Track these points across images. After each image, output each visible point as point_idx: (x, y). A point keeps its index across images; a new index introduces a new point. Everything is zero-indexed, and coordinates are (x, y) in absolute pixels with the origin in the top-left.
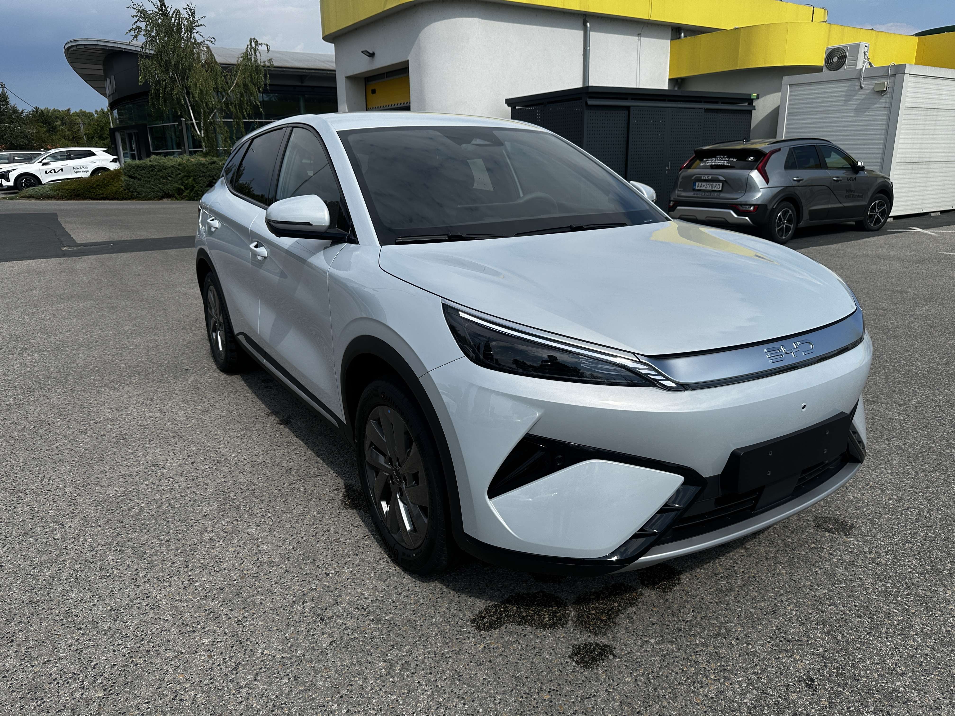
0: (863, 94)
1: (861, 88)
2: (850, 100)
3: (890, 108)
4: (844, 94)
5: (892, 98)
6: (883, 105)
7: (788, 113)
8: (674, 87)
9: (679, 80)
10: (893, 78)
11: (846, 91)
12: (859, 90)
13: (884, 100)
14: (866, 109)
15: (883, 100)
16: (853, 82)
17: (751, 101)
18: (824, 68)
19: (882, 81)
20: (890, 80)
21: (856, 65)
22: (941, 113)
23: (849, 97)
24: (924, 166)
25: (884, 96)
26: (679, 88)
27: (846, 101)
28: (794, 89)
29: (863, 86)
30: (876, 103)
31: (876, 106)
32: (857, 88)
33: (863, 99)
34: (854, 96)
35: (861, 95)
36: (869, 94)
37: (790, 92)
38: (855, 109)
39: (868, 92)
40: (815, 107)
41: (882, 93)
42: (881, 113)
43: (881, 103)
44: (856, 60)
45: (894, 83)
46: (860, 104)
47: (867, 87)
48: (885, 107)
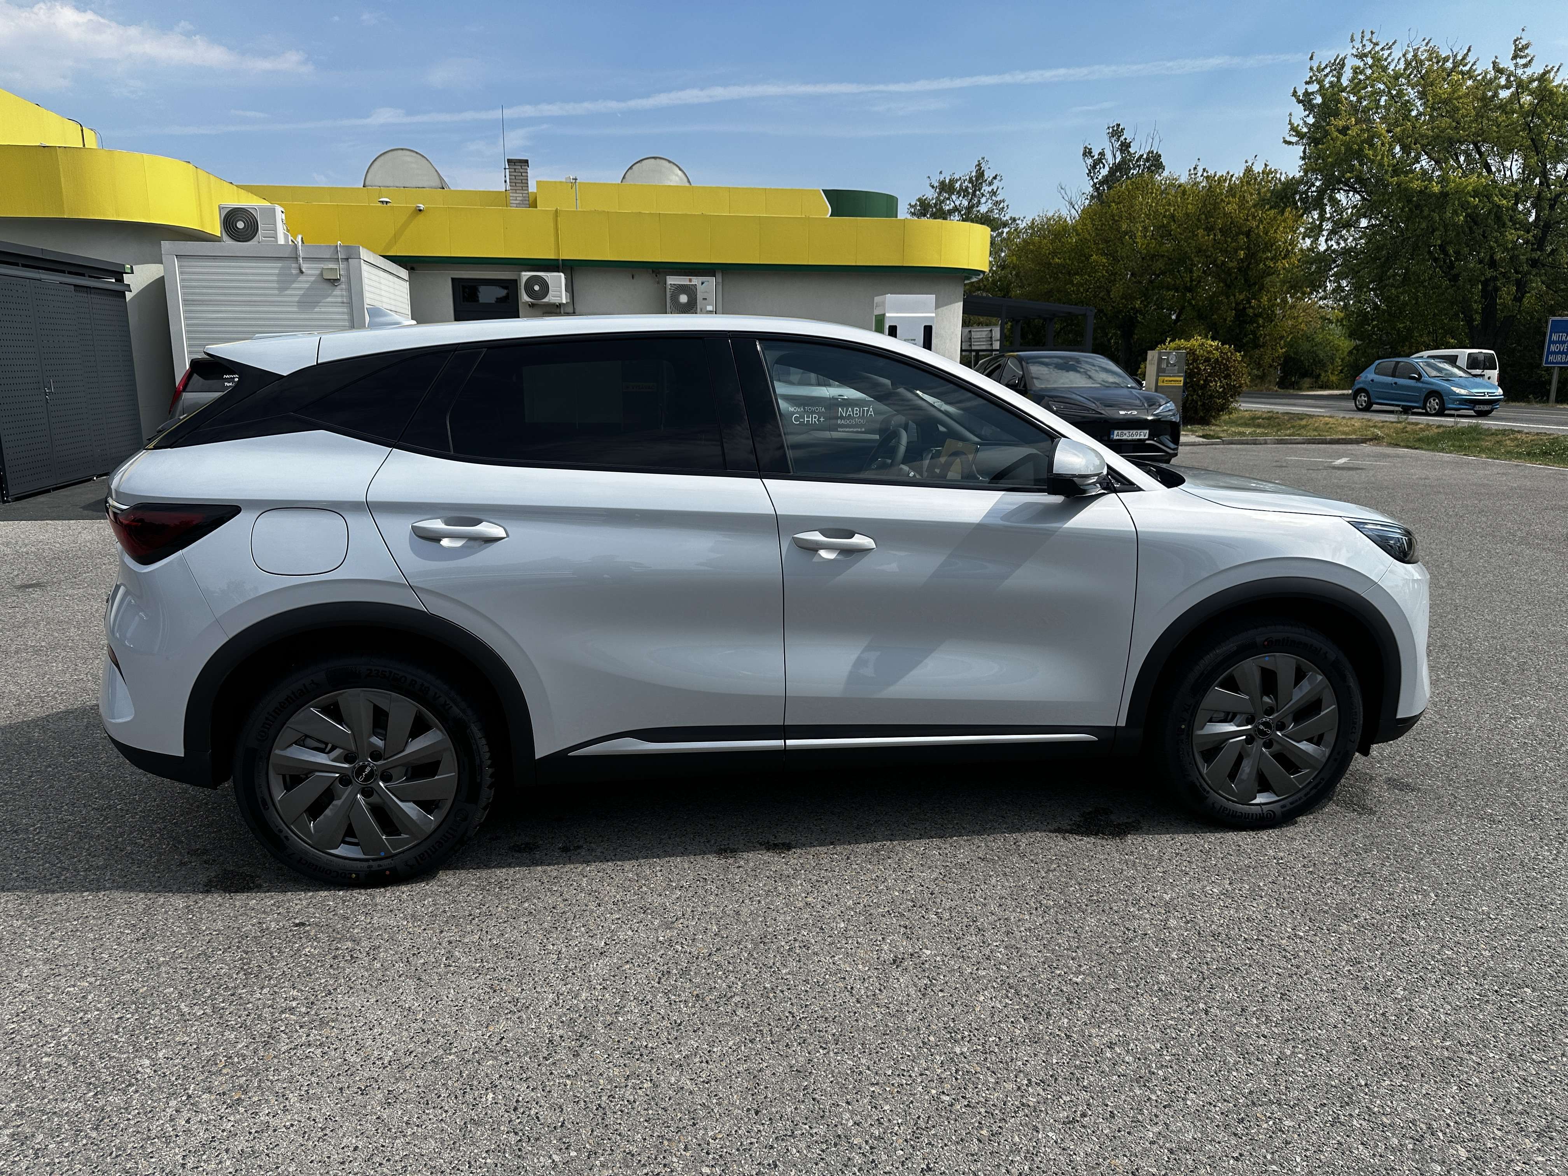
0: (307, 282)
1: (302, 272)
2: (286, 289)
3: (350, 304)
4: (275, 278)
5: (349, 290)
6: (340, 300)
7: (184, 300)
10: (345, 263)
11: (279, 275)
12: (297, 276)
13: (339, 293)
14: (316, 303)
15: (337, 292)
16: (286, 263)
17: (119, 275)
18: (225, 237)
19: (331, 266)
20: (342, 266)
21: (276, 237)
23: (284, 283)
25: (339, 287)
27: (282, 289)
28: (185, 263)
29: (304, 270)
30: (329, 296)
31: (329, 299)
32: (294, 272)
33: (308, 289)
34: (294, 282)
35: (303, 284)
36: (314, 282)
37: (180, 267)
38: (298, 302)
39: (313, 279)
40: (230, 294)
41: (334, 282)
42: (340, 310)
43: (336, 296)
44: (275, 230)
45: (348, 270)
46: (303, 295)
47: (310, 272)
48: (343, 303)
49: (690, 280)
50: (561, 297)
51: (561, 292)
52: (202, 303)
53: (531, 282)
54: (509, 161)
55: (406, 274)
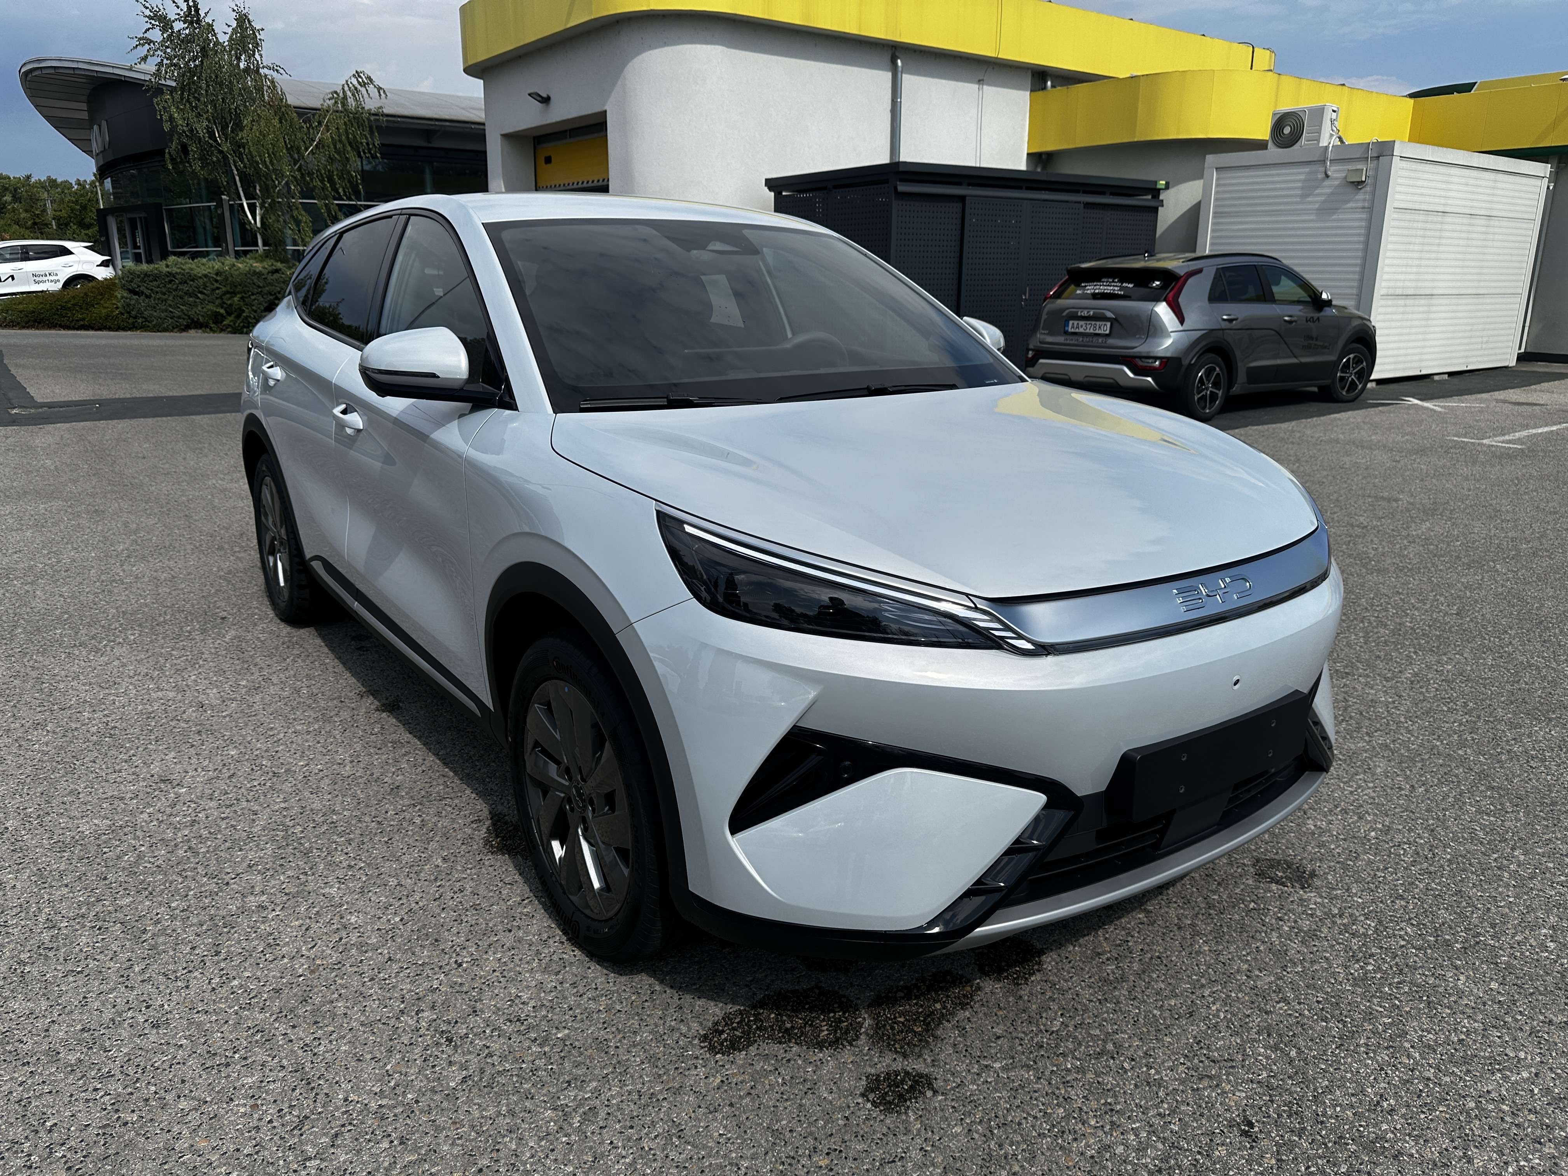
0: (1330, 186)
1: (1327, 176)
2: (1308, 196)
3: (1371, 209)
4: (1300, 185)
5: (1373, 193)
6: (1360, 204)
7: (1214, 213)
8: (1036, 167)
9: (1044, 157)
10: (1376, 162)
11: (1304, 181)
12: (1323, 180)
13: (1362, 196)
14: (1335, 210)
15: (1360, 196)
16: (1314, 168)
17: (1156, 193)
18: (1270, 144)
19: (1359, 167)
20: (1371, 165)
21: (1318, 140)
22: (1448, 219)
23: (1308, 189)
25: (1362, 191)
26: (1044, 168)
27: (1304, 196)
28: (1224, 174)
29: (1329, 173)
30: (1348, 201)
31: (1349, 205)
32: (1321, 176)
33: (1330, 194)
34: (1316, 188)
35: (1327, 188)
36: (1339, 186)
37: (1217, 179)
38: (1318, 209)
39: (1337, 183)
40: (1256, 205)
41: (1358, 185)
42: (1358, 216)
43: (1357, 201)
44: (1319, 132)
45: (1377, 170)
46: (1325, 202)
47: (1336, 175)
48: (1364, 208)
52: (1228, 214)
55: (1544, 169)
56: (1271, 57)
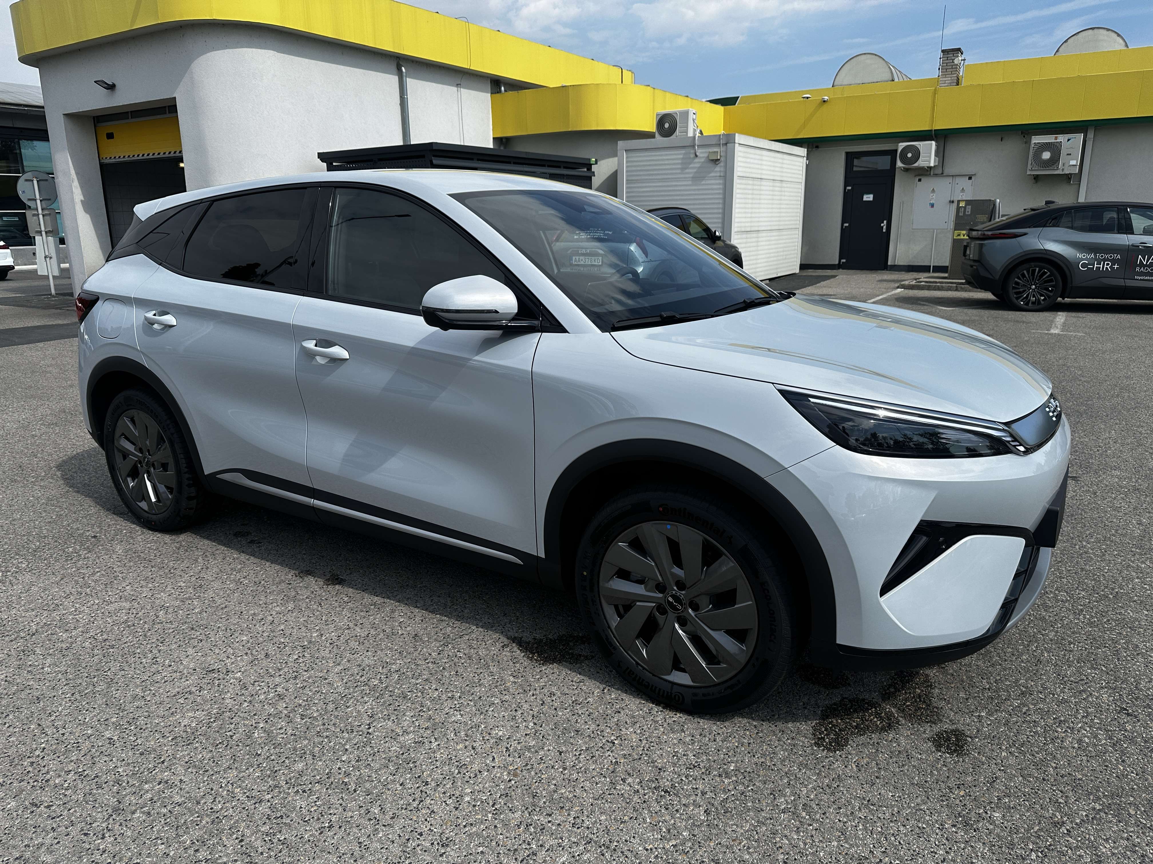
0: (699, 162)
1: (696, 156)
2: (686, 168)
3: (725, 177)
4: (680, 161)
5: (726, 166)
6: (718, 174)
7: (627, 180)
8: (500, 147)
9: (504, 140)
10: (725, 147)
11: (683, 159)
12: (694, 158)
13: (719, 169)
14: (703, 178)
15: (718, 169)
16: (688, 150)
17: (589, 166)
18: (657, 135)
19: (715, 150)
20: (723, 149)
21: (687, 132)
22: (764, 183)
23: (685, 165)
24: (754, 235)
25: (718, 165)
26: (505, 148)
27: (683, 169)
28: (631, 154)
29: (698, 154)
30: (711, 172)
31: (712, 174)
32: (692, 156)
33: (699, 168)
34: (690, 163)
35: (697, 163)
36: (703, 163)
37: (627, 158)
38: (692, 178)
39: (703, 160)
40: (653, 175)
41: (716, 161)
42: (718, 182)
43: (716, 172)
44: (687, 127)
45: (726, 152)
46: (696, 173)
47: (701, 155)
48: (720, 176)
49: (1056, 138)
50: (930, 161)
51: (930, 157)
52: (637, 181)
53: (905, 150)
54: (943, 51)
55: (802, 151)
56: (632, 75)
